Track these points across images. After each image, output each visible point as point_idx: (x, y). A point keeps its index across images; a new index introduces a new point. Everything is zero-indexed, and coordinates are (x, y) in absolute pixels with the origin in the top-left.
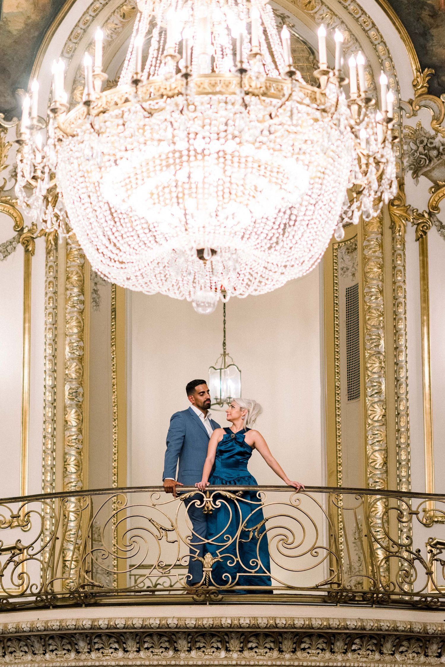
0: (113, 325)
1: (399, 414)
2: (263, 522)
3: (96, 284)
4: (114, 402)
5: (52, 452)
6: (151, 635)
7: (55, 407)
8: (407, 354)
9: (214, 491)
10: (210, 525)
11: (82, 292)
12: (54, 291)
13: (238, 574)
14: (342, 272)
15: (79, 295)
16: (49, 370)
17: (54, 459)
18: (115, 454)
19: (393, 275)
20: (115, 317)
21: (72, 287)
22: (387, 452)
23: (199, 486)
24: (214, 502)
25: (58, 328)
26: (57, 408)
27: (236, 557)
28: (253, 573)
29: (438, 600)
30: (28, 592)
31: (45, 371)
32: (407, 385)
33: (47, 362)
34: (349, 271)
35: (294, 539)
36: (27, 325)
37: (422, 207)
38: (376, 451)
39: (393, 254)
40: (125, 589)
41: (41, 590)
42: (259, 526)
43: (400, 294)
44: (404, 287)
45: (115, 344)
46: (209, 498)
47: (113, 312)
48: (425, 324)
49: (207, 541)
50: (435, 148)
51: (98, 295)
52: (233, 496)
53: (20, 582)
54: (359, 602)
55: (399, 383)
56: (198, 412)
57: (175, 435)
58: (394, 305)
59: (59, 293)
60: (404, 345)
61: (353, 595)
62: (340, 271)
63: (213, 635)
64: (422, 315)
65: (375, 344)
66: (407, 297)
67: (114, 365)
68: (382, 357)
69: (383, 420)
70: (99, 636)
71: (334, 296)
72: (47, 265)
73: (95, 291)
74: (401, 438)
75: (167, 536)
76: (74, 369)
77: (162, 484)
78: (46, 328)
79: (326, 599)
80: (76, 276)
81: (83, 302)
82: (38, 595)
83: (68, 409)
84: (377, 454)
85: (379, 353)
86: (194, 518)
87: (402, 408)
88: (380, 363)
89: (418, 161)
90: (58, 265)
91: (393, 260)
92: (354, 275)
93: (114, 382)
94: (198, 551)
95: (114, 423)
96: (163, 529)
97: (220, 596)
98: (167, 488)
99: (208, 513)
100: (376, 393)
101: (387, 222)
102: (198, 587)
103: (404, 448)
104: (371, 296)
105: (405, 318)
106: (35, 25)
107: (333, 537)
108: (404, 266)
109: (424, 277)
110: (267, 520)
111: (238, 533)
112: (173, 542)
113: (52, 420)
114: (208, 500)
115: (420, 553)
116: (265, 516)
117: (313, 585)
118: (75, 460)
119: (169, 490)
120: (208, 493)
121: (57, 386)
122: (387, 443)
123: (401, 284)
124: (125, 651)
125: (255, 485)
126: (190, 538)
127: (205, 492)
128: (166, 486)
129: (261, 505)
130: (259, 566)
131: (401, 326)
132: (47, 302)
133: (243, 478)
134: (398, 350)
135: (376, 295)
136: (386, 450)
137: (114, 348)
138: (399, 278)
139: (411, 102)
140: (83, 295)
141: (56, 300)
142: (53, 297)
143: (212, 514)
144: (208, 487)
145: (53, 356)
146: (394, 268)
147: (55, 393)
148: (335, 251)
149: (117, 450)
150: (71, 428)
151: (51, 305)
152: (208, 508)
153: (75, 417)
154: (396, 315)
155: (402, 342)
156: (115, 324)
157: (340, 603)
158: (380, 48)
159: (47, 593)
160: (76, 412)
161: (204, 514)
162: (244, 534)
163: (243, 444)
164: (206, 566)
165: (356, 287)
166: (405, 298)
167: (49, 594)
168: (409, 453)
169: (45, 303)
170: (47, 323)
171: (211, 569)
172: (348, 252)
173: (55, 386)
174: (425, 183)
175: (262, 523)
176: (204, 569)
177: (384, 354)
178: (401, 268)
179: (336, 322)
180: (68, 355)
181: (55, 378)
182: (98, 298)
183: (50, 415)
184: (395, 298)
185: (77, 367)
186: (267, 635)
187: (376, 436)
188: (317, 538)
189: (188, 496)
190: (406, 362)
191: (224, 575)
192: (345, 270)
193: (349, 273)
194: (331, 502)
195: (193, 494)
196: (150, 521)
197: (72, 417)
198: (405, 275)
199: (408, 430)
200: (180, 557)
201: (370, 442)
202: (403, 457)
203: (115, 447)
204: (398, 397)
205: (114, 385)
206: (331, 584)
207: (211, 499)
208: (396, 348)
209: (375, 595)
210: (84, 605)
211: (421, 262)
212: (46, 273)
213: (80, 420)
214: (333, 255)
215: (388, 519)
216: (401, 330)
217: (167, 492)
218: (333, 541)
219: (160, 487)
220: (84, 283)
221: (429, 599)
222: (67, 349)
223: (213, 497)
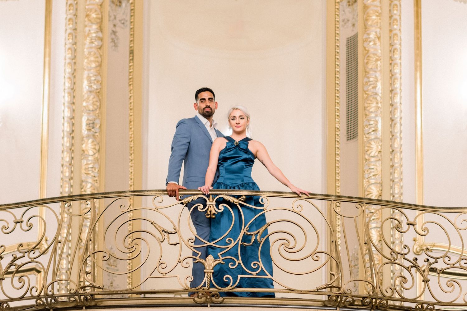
0: (131, 66)
1: (393, 151)
2: (266, 226)
3: (115, 26)
4: (131, 138)
5: (70, 180)
7: (73, 137)
8: (401, 97)
9: (217, 195)
10: (213, 230)
11: (101, 29)
12: (74, 28)
13: (239, 276)
14: (343, 23)
15: (97, 32)
16: (68, 103)
17: (72, 186)
18: (131, 186)
19: (390, 24)
20: (133, 59)
21: (91, 24)
22: (382, 185)
23: (202, 190)
24: (217, 206)
25: (77, 63)
26: (75, 138)
27: (238, 259)
28: (254, 275)
29: (434, 307)
30: (28, 295)
31: (64, 103)
32: (401, 125)
33: (66, 95)
34: (350, 22)
35: (296, 243)
36: (47, 59)
38: (372, 184)
39: (390, 4)
40: (126, 291)
41: (41, 293)
42: (261, 230)
43: (396, 41)
44: (399, 34)
45: (132, 84)
46: (212, 202)
47: (131, 53)
48: (418, 69)
49: (208, 244)
51: (116, 36)
52: (236, 200)
53: (21, 284)
54: (359, 307)
55: (394, 122)
56: (204, 120)
57: (179, 141)
58: (390, 51)
59: (78, 30)
60: (399, 88)
61: (353, 299)
62: (341, 23)
64: (416, 61)
65: (373, 86)
66: (402, 44)
67: (131, 103)
68: (378, 98)
69: (379, 155)
71: (336, 46)
72: (67, 3)
73: (114, 33)
74: (394, 173)
75: (169, 238)
76: (91, 102)
77: (165, 188)
78: (65, 63)
79: (327, 303)
80: (95, 14)
81: (101, 39)
82: (38, 297)
83: (85, 139)
84: (373, 187)
85: (376, 94)
86: (197, 223)
87: (396, 146)
88: (377, 103)
90: (78, 3)
91: (390, 10)
92: (354, 25)
93: (131, 119)
94: (200, 253)
95: (130, 157)
96: (165, 232)
97: (221, 299)
98: (170, 191)
99: (211, 217)
100: (373, 131)
102: (199, 289)
103: (397, 182)
104: (370, 42)
105: (400, 63)
107: (333, 243)
108: (400, 16)
109: (418, 26)
110: (270, 225)
111: (241, 237)
112: (175, 245)
113: (70, 149)
114: (212, 203)
115: (417, 262)
116: (268, 221)
117: (314, 288)
118: (91, 187)
119: (172, 193)
120: (211, 197)
121: (76, 118)
122: (382, 177)
123: (398, 32)
125: (258, 190)
126: (192, 241)
127: (208, 196)
128: (169, 189)
129: (263, 210)
130: (260, 269)
131: (397, 70)
132: (67, 38)
133: (248, 184)
134: (393, 92)
135: (374, 41)
136: (381, 184)
137: (131, 88)
138: (395, 27)
140: (102, 32)
141: (76, 37)
142: (74, 33)
143: (214, 218)
144: (210, 190)
145: (72, 89)
146: (391, 17)
147: (73, 124)
148: (337, 4)
149: (134, 182)
150: (88, 157)
151: (71, 41)
152: (211, 212)
153: (93, 147)
154: (392, 60)
155: (397, 85)
156: (133, 65)
157: (340, 308)
159: (46, 296)
160: (93, 142)
161: (207, 218)
162: (246, 238)
163: (247, 151)
164: (207, 267)
165: (356, 37)
166: (400, 44)
167: (49, 296)
168: (402, 187)
169: (65, 39)
170: (67, 58)
171: (213, 271)
172: (349, 5)
173: (73, 118)
175: (264, 227)
176: (205, 271)
177: (380, 95)
178: (398, 18)
179: (337, 69)
180: (86, 88)
181: (74, 110)
182: (117, 39)
183: (68, 145)
184: (391, 45)
185: (95, 100)
187: (372, 170)
188: (318, 243)
189: (191, 200)
190: (401, 103)
191: (225, 277)
192: (345, 21)
193: (350, 24)
194: (332, 209)
195: (195, 198)
196: (152, 223)
197: (89, 146)
198: (400, 25)
199: (401, 166)
200: (182, 259)
201: (366, 176)
202: (397, 191)
203: (131, 179)
204: (393, 136)
205: (131, 122)
206: (331, 287)
207: (214, 203)
208: (392, 91)
209: (374, 300)
210: (84, 308)
211: (415, 12)
212: (66, 11)
213: (97, 150)
214: (336, 8)
215: (382, 247)
216: (396, 74)
217: (170, 196)
218: (333, 247)
219: (163, 191)
220: (102, 21)
221: (425, 306)
222: (85, 83)
223: (216, 202)
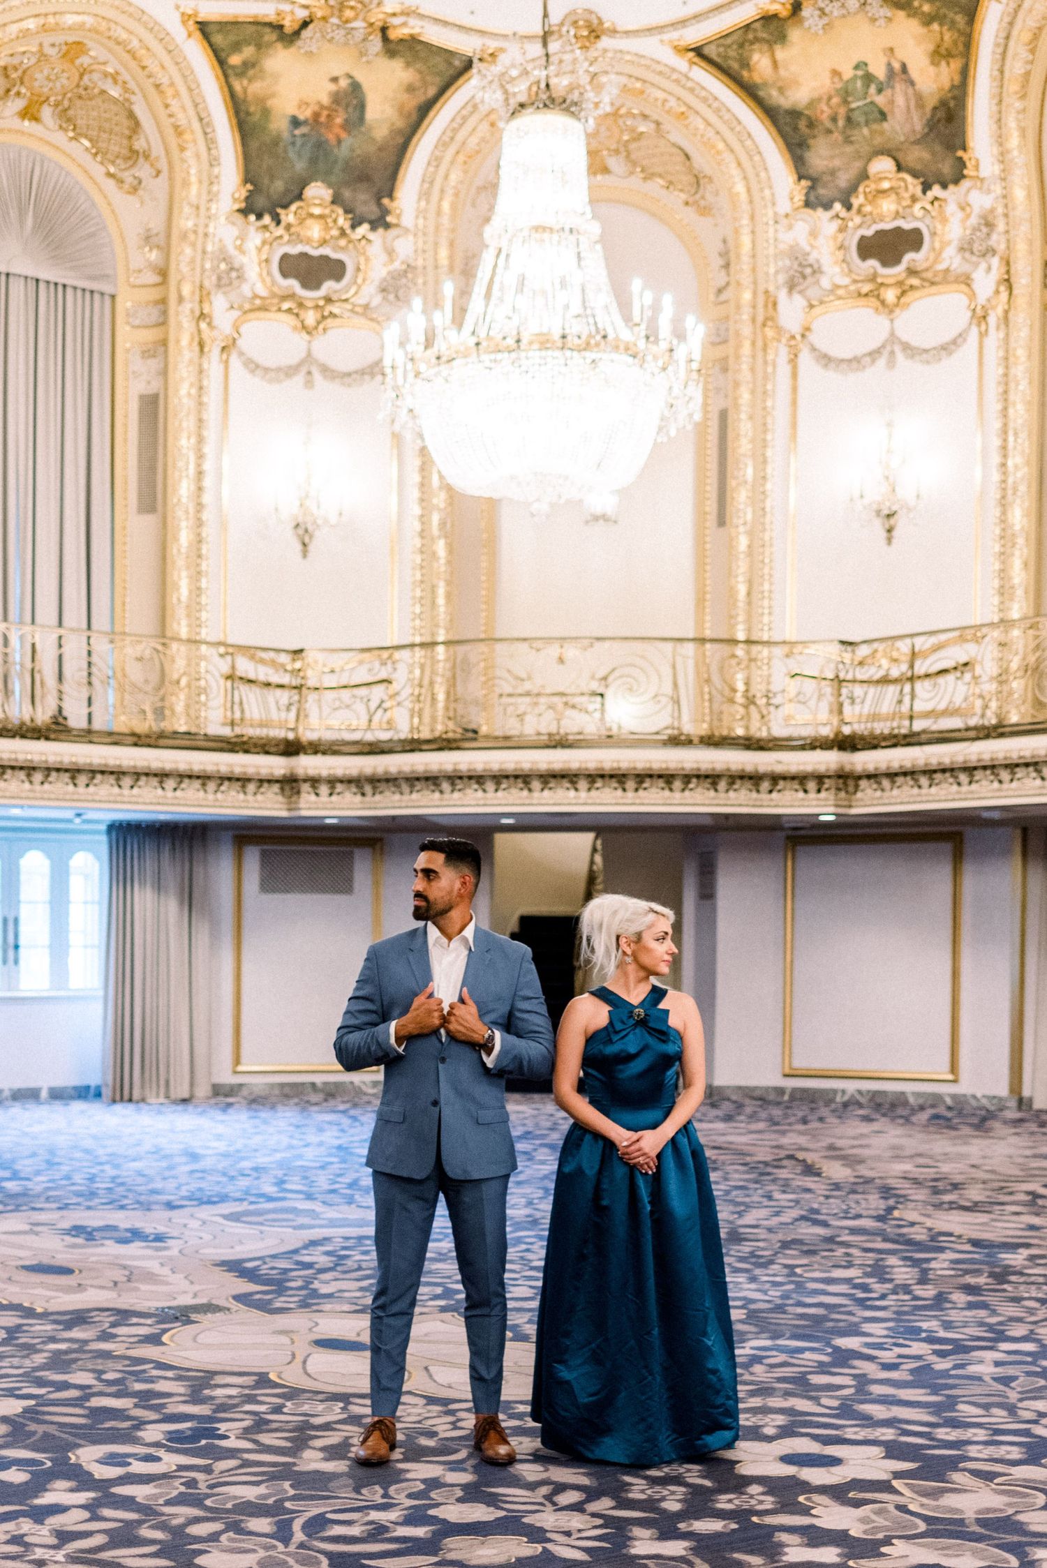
1: (763, 545)
5: (421, 584)
6: (507, 777)
7: (424, 537)
8: (773, 484)
17: (423, 590)
19: (764, 400)
26: (426, 538)
32: (772, 515)
37: (796, 329)
39: (765, 379)
41: (408, 735)
43: (769, 421)
44: (773, 413)
48: (792, 451)
50: (811, 266)
54: (697, 745)
55: (765, 512)
58: (763, 431)
60: (771, 474)
61: (691, 739)
63: (563, 776)
65: (743, 473)
66: (776, 424)
68: (749, 486)
69: (748, 551)
70: (461, 778)
71: (706, 419)
74: (764, 569)
79: (667, 742)
82: (405, 739)
83: (436, 539)
85: (747, 482)
87: (767, 538)
88: (747, 492)
89: (792, 278)
91: (764, 385)
92: (725, 396)
100: (742, 523)
101: (760, 344)
103: (767, 579)
104: (741, 422)
105: (773, 445)
106: (400, 132)
108: (775, 391)
109: (794, 403)
113: (421, 551)
117: (655, 730)
118: (444, 592)
121: (426, 516)
122: (751, 574)
123: (771, 410)
124: (484, 791)
131: (769, 453)
134: (764, 479)
135: (745, 421)
138: (769, 404)
139: (787, 216)
146: (765, 393)
147: (424, 523)
150: (439, 560)
153: (445, 548)
154: (765, 442)
155: (769, 470)
157: (679, 746)
158: (757, 158)
159: (413, 738)
160: (445, 543)
165: (727, 410)
166: (773, 424)
167: (416, 739)
168: (771, 584)
172: (722, 372)
173: (424, 516)
174: (799, 301)
177: (751, 483)
178: (772, 393)
179: (707, 446)
180: (436, 483)
181: (424, 508)
183: (419, 545)
184: (764, 425)
186: (612, 776)
187: (741, 567)
188: (661, 687)
190: (772, 491)
193: (721, 395)
194: (676, 653)
197: (441, 547)
198: (775, 401)
199: (772, 560)
201: (734, 574)
202: (766, 588)
204: (763, 527)
206: (671, 729)
208: (763, 477)
211: (792, 387)
213: (450, 550)
216: (768, 458)
218: (675, 689)
221: (763, 740)
